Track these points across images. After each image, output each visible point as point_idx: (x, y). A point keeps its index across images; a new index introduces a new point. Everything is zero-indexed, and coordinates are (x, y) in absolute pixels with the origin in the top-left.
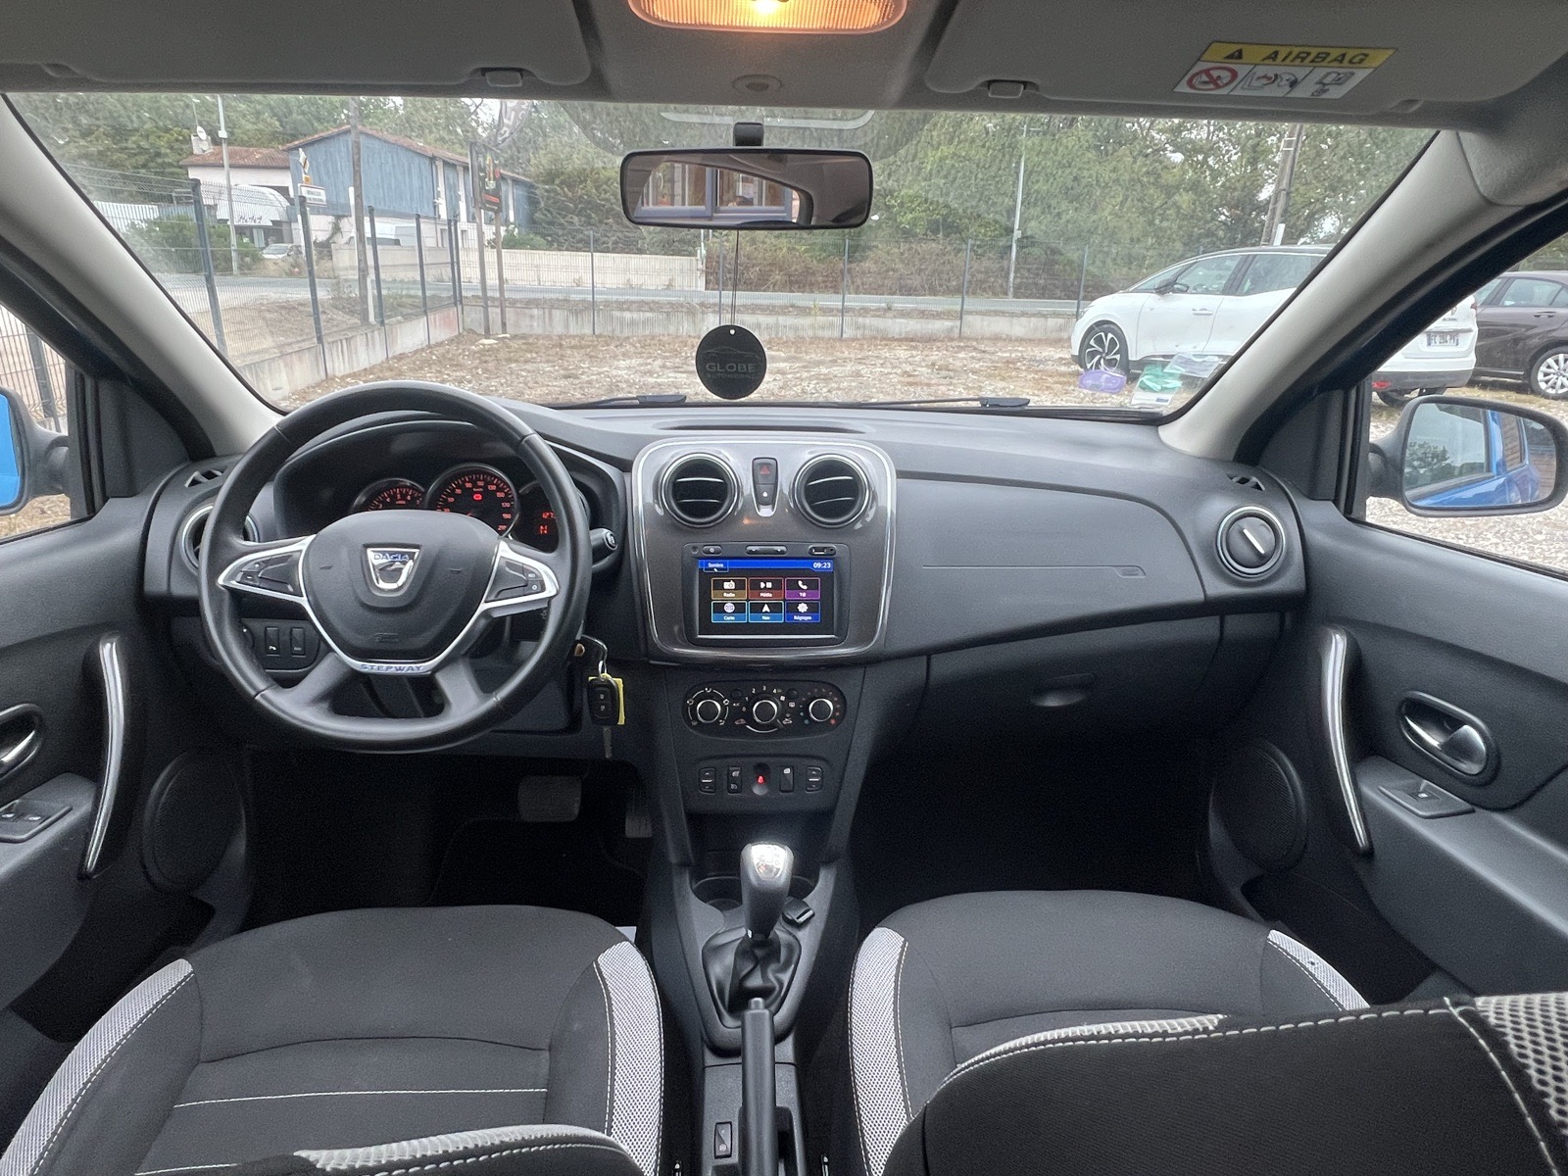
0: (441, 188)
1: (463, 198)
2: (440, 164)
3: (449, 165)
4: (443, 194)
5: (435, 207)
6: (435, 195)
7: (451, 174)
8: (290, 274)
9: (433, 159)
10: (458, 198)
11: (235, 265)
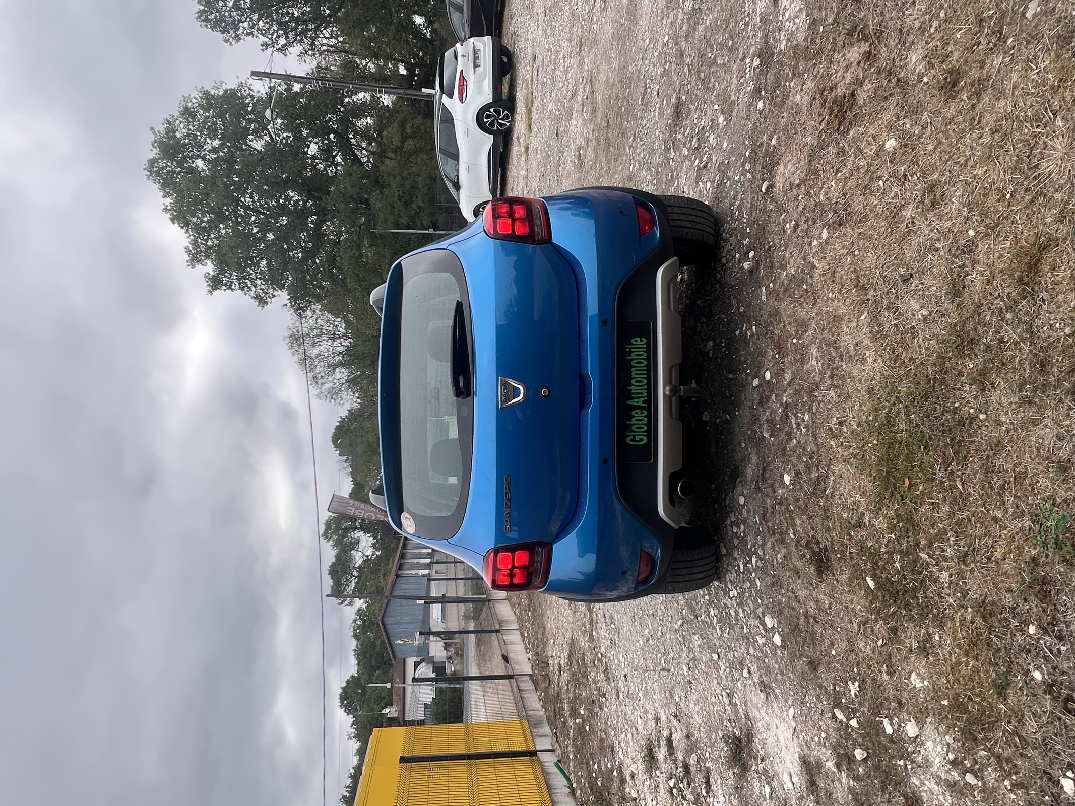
0: (413, 572)
1: (418, 560)
2: (400, 572)
3: (400, 567)
4: (417, 571)
5: (423, 576)
6: (417, 576)
7: (405, 567)
8: (462, 656)
9: (398, 576)
10: (418, 563)
11: (458, 686)
